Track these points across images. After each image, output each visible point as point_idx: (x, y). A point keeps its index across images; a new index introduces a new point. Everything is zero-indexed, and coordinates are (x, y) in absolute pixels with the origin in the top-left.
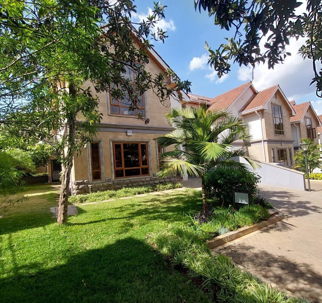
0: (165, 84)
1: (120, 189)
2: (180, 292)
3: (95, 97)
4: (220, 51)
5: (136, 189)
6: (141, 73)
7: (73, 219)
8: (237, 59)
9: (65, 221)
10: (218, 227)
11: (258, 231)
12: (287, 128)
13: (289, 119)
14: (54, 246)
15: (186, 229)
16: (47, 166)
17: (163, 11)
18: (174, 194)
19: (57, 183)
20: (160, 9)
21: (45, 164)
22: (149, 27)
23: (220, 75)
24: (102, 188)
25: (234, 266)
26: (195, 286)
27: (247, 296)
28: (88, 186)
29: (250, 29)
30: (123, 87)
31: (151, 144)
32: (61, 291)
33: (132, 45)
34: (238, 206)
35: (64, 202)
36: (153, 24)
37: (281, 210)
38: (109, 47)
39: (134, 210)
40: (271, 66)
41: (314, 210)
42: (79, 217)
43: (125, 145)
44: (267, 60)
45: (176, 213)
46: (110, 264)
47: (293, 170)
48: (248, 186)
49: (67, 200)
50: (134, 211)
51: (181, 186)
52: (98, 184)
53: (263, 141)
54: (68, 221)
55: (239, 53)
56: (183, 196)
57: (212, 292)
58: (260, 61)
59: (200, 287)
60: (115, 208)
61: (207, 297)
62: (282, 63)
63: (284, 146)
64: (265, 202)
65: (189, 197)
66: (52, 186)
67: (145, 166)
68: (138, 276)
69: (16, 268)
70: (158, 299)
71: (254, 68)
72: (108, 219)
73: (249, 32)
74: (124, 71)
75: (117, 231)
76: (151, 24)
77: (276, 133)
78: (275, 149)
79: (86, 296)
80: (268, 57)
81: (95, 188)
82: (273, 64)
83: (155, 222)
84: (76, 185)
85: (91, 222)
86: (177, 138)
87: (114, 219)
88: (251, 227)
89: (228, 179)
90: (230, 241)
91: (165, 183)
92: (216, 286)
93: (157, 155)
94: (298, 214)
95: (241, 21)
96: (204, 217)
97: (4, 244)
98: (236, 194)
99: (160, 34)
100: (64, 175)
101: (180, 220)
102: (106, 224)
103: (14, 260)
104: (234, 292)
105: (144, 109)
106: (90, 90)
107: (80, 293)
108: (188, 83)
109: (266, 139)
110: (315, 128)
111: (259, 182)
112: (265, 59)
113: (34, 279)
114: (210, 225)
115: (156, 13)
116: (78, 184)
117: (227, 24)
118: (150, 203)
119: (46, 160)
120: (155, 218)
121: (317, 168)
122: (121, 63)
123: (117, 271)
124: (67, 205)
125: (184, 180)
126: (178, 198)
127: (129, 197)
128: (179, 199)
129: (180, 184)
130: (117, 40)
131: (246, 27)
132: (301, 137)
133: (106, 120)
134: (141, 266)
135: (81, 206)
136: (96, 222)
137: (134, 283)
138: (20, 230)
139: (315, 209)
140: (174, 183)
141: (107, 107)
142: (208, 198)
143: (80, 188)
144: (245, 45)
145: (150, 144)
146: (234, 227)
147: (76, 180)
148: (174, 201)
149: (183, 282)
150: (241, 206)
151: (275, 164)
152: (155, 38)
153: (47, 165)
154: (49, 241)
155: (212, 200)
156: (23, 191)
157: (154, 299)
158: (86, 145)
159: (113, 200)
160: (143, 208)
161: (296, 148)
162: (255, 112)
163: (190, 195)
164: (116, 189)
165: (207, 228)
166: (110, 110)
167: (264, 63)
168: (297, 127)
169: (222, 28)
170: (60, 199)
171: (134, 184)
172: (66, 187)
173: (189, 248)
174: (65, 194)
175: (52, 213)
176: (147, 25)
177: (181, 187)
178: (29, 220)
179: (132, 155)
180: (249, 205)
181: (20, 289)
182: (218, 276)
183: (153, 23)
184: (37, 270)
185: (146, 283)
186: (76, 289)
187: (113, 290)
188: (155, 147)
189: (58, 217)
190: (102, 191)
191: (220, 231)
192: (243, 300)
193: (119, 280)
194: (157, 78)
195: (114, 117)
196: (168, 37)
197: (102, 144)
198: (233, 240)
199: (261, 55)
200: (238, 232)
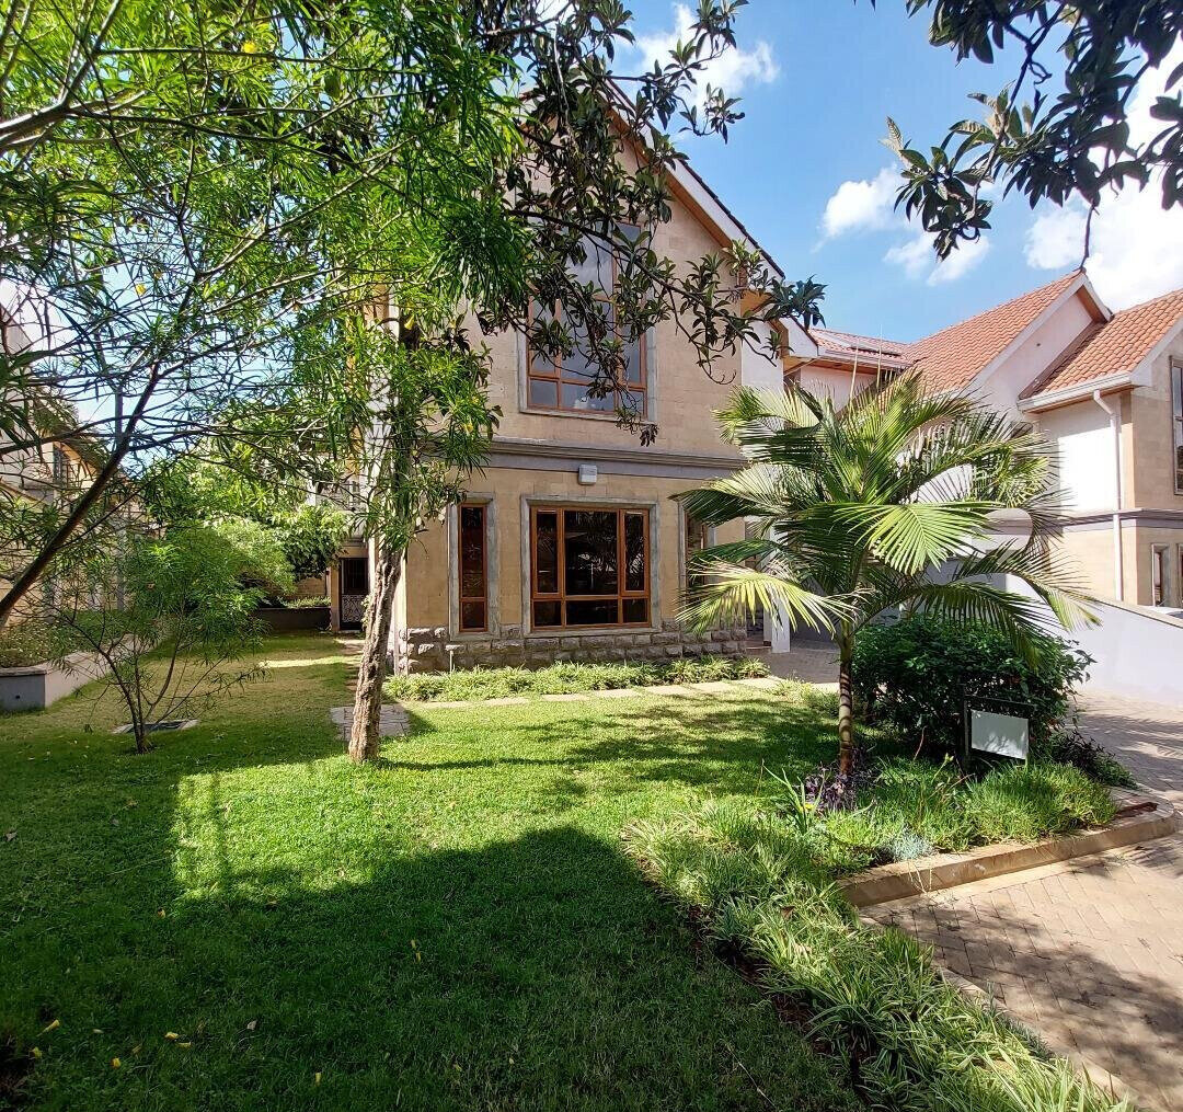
0: (723, 297)
1: (547, 665)
2: (727, 1033)
3: (477, 350)
4: (950, 153)
5: (599, 671)
6: (638, 261)
7: (395, 751)
8: (1019, 179)
9: (369, 751)
10: (891, 832)
11: (1057, 867)
14: (335, 824)
15: (765, 823)
16: (329, 578)
17: (731, 20)
18: (733, 697)
19: (356, 631)
20: (719, 13)
21: (322, 570)
22: (674, 88)
23: (942, 248)
24: (490, 658)
25: (939, 978)
26: (782, 1024)
27: (981, 1093)
28: (443, 647)
29: (1089, 47)
30: (572, 312)
31: (661, 514)
32: (349, 965)
33: (613, 160)
34: (981, 765)
35: (370, 692)
36: (689, 74)
37: (1169, 795)
38: (533, 170)
39: (587, 739)
40: (1174, 196)
42: (413, 742)
43: (570, 516)
44: (1158, 171)
45: (736, 764)
46: (499, 903)
48: (1032, 689)
49: (380, 685)
50: (587, 745)
51: (762, 672)
52: (478, 646)
53: (1116, 518)
54: (382, 755)
55: (1032, 153)
56: (766, 709)
57: (844, 1056)
58: (1125, 178)
59: (800, 1028)
60: (528, 728)
61: (823, 1066)
64: (1102, 758)
65: (788, 713)
66: (341, 641)
67: (635, 594)
68: (586, 956)
69: (228, 878)
70: (647, 1041)
71: (1093, 208)
72: (503, 761)
73: (1081, 57)
74: (579, 255)
75: (529, 801)
76: (684, 74)
78: (1172, 549)
79: (419, 990)
80: (1163, 157)
81: (465, 656)
83: (659, 789)
84: (408, 643)
85: (449, 765)
86: (760, 497)
87: (522, 761)
88: (1027, 847)
89: (947, 658)
90: (935, 888)
91: (702, 656)
92: (861, 1036)
93: (680, 553)
95: (1050, 16)
96: (840, 791)
97: (198, 803)
98: (977, 715)
99: (712, 110)
100: (375, 606)
101: (749, 789)
102: (495, 774)
103: (223, 851)
104: (931, 1071)
105: (642, 390)
106: (462, 327)
107: (403, 979)
108: (811, 290)
109: (1131, 507)
111: (1084, 678)
112: (1149, 166)
113: (275, 917)
114: (859, 820)
115: (704, 31)
116: (415, 640)
117: (987, 39)
118: (646, 722)
119: (324, 559)
120: (658, 775)
122: (572, 226)
123: (520, 928)
124: (378, 701)
125: (775, 651)
126: (747, 713)
127: (576, 697)
128: (749, 718)
129: (757, 665)
130: (560, 145)
131: (1073, 38)
133: (510, 429)
134: (599, 926)
135: (422, 709)
136: (463, 765)
137: (572, 977)
138: (242, 766)
140: (736, 660)
141: (516, 382)
142: (862, 723)
143: (420, 651)
144: (1060, 116)
145: (657, 514)
146: (955, 839)
147: (409, 625)
148: (734, 723)
149: (740, 1004)
150: (996, 766)
151: (1164, 611)
152: (694, 125)
153: (327, 573)
154: (321, 808)
155: (876, 732)
156: (256, 650)
157: (636, 1041)
158: (444, 511)
159: (521, 699)
160: (621, 735)
162: (1091, 399)
163: (794, 706)
164: (534, 666)
165: (849, 830)
166: (525, 393)
167: (1142, 187)
169: (962, 54)
170: (360, 681)
171: (596, 654)
172: (378, 646)
173: (772, 890)
174: (374, 667)
175: (334, 725)
176: (667, 80)
177: (762, 676)
178: (270, 740)
179: (593, 552)
180: (1031, 762)
181: (237, 939)
182: (873, 1002)
183: (690, 70)
184: (285, 892)
185: (611, 981)
186: (391, 964)
187: (503, 987)
188: (675, 525)
189: (350, 738)
190: (486, 668)
191: (897, 849)
192: (962, 1103)
193: (525, 961)
194: (695, 277)
195: (540, 418)
196: (742, 115)
197: (495, 512)
198: (947, 885)
199: (1132, 152)
200: (971, 859)
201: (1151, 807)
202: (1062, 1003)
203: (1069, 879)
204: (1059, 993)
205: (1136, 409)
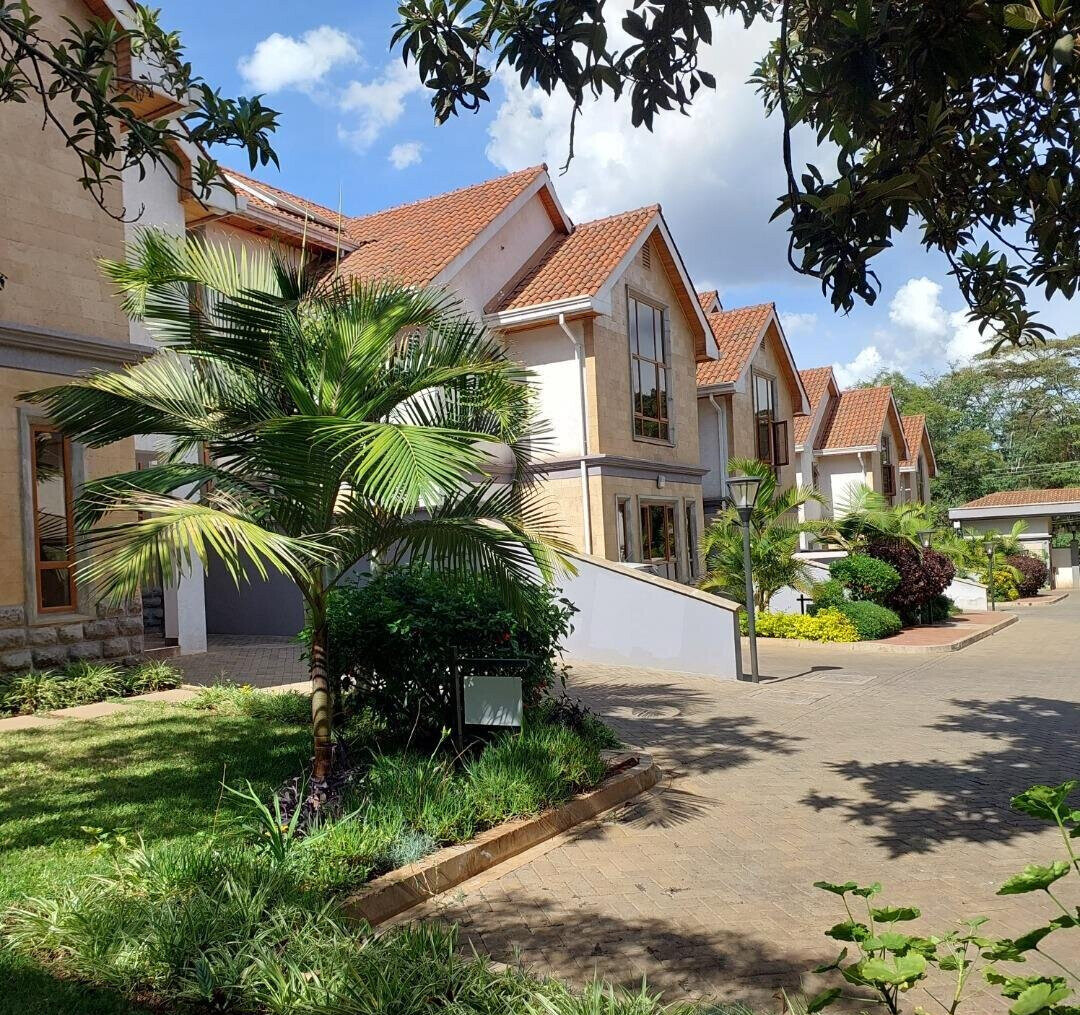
10: (389, 836)
11: (558, 840)
12: (682, 414)
13: (692, 373)
23: (440, 110)
37: (649, 751)
40: (642, 115)
41: (768, 747)
44: (629, 85)
47: (695, 592)
53: (583, 464)
58: (603, 83)
62: (683, 111)
63: (668, 492)
64: (588, 719)
71: (577, 106)
77: (639, 429)
78: (633, 501)
80: (633, 71)
82: (652, 109)
88: (530, 821)
89: (435, 615)
90: (442, 889)
94: (709, 764)
96: (317, 805)
98: (469, 682)
109: (595, 453)
110: (785, 423)
111: (568, 632)
112: (622, 78)
114: (350, 828)
121: (786, 589)
125: (183, 652)
132: (731, 454)
139: (771, 743)
146: (459, 826)
161: (712, 505)
162: (557, 322)
165: (339, 841)
167: (616, 98)
168: (722, 410)
177: (171, 688)
191: (396, 853)
198: (453, 884)
199: (609, 59)
200: (476, 846)
201: (632, 762)
202: (579, 962)
203: (571, 849)
204: (576, 953)
205: (598, 339)
